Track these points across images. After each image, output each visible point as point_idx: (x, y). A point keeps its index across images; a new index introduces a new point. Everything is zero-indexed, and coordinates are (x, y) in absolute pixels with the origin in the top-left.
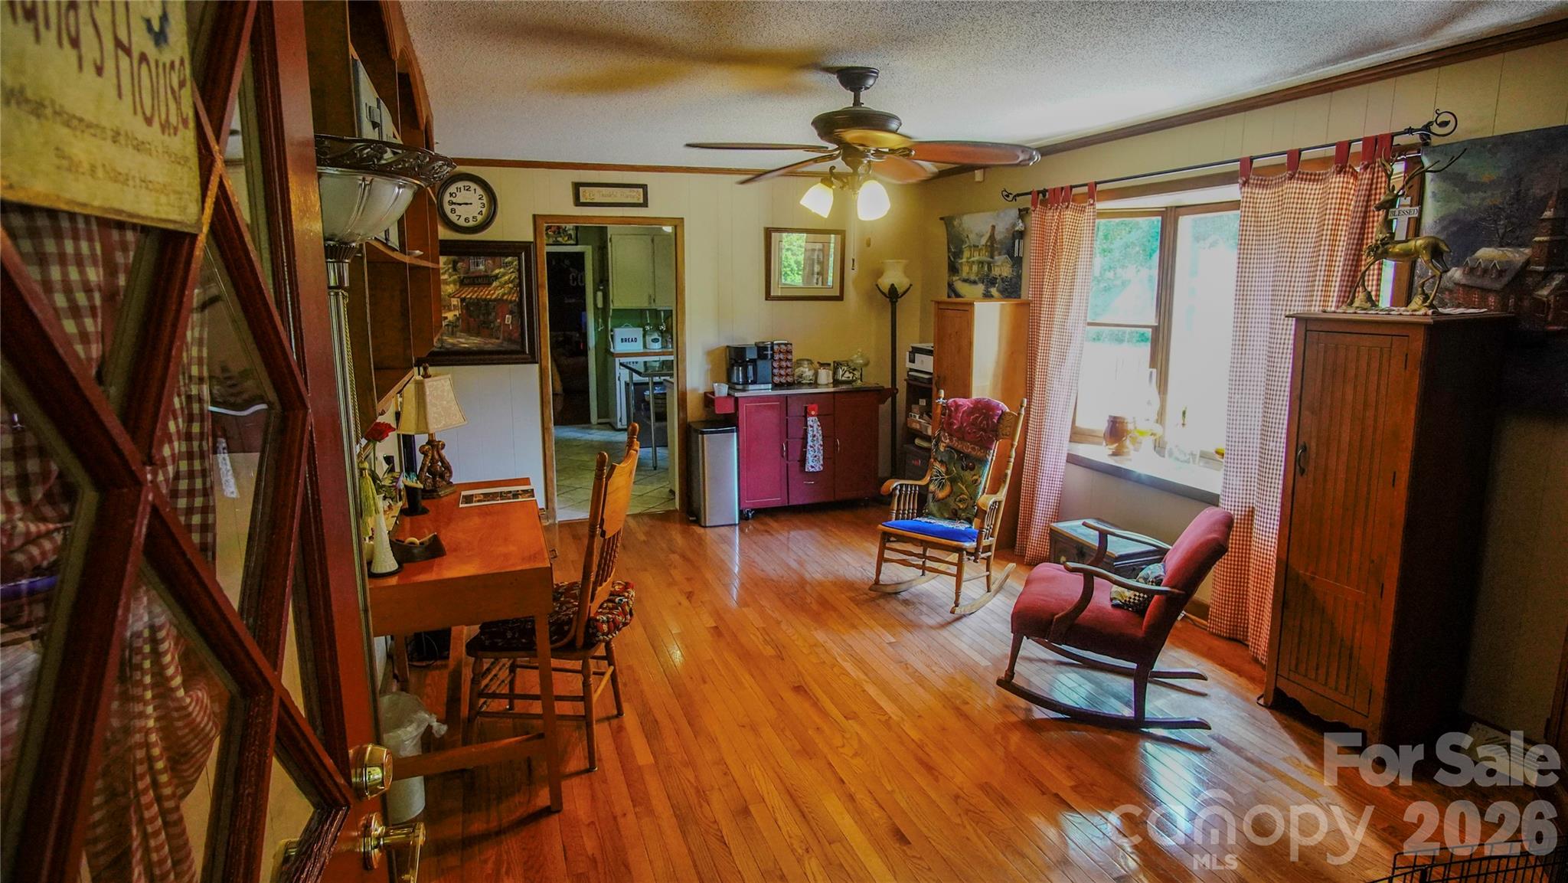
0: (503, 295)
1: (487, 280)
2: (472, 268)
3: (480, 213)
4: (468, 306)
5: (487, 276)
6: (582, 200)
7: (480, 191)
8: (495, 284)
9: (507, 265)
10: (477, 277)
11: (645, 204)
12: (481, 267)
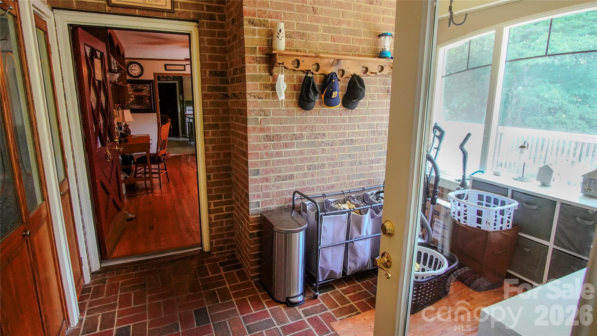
0: (146, 94)
1: (141, 90)
2: (137, 87)
3: (139, 72)
4: (136, 97)
5: (141, 89)
6: (167, 69)
7: (139, 67)
8: (143, 91)
9: (147, 86)
10: (139, 89)
11: (185, 70)
12: (140, 87)
